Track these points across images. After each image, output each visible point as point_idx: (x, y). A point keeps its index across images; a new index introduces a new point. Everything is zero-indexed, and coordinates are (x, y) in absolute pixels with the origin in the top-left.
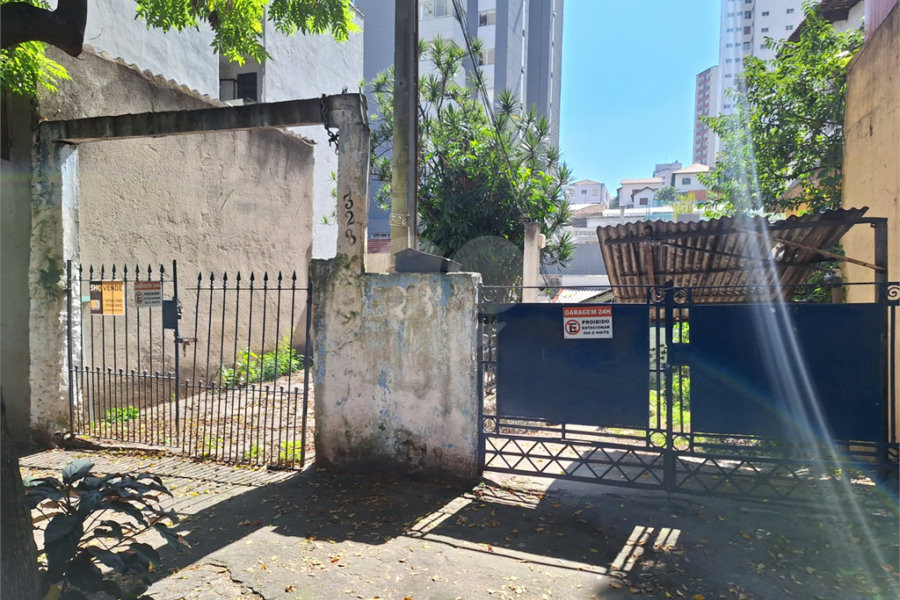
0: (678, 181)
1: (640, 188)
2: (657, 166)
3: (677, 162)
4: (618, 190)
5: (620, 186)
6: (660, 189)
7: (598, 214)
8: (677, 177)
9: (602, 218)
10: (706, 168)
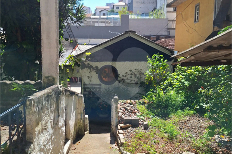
0: (115, 8)
1: (103, 10)
2: (107, 4)
3: (113, 3)
4: (95, 10)
5: (96, 9)
6: (109, 10)
7: (89, 17)
8: (115, 6)
9: (90, 18)
10: (124, 4)
